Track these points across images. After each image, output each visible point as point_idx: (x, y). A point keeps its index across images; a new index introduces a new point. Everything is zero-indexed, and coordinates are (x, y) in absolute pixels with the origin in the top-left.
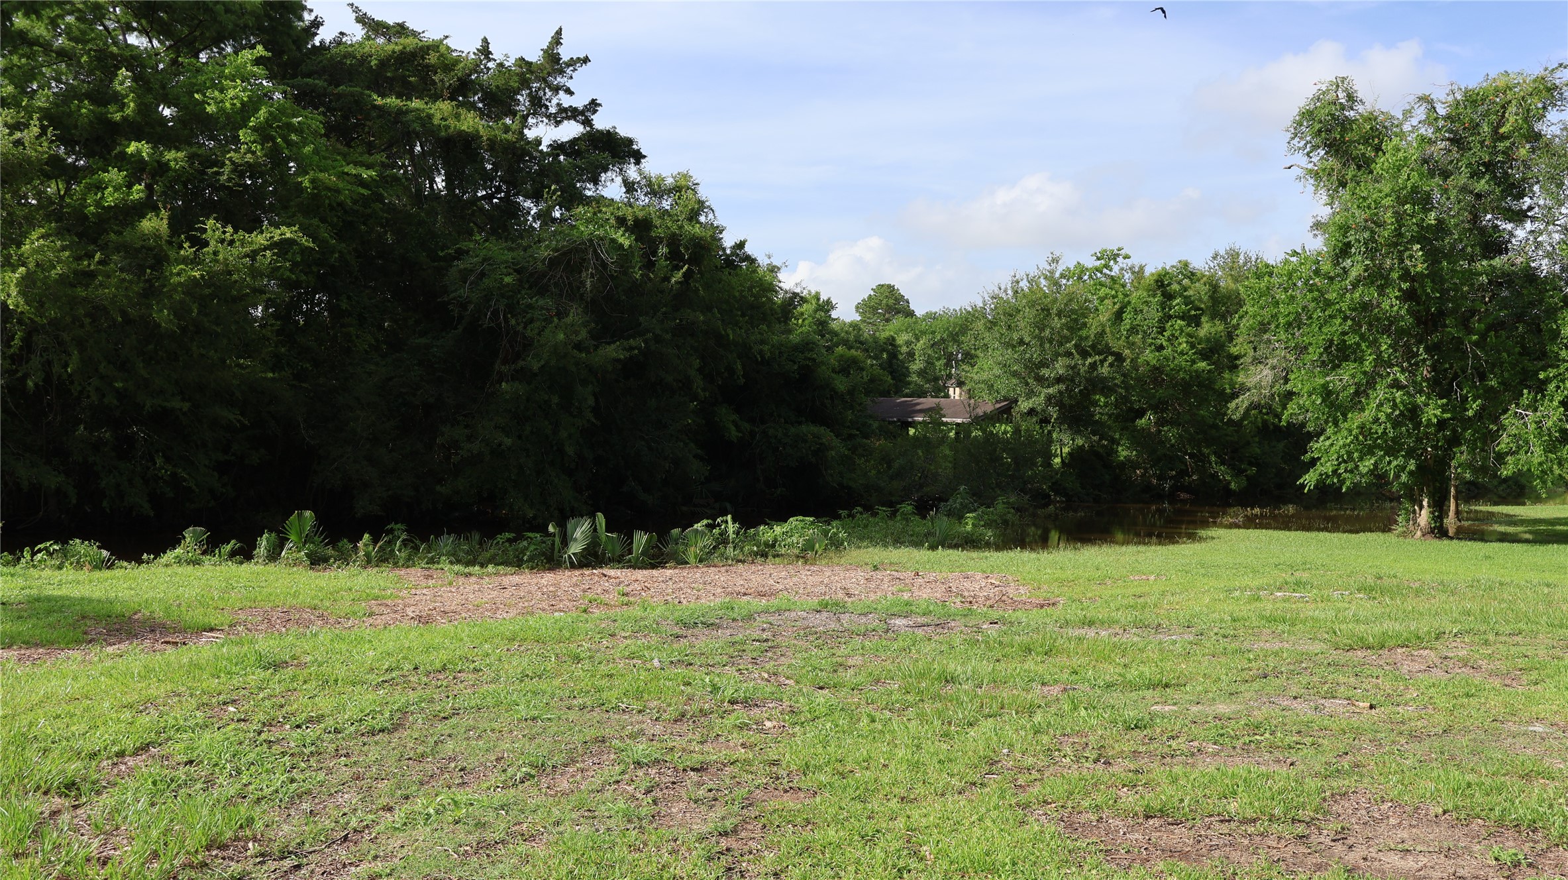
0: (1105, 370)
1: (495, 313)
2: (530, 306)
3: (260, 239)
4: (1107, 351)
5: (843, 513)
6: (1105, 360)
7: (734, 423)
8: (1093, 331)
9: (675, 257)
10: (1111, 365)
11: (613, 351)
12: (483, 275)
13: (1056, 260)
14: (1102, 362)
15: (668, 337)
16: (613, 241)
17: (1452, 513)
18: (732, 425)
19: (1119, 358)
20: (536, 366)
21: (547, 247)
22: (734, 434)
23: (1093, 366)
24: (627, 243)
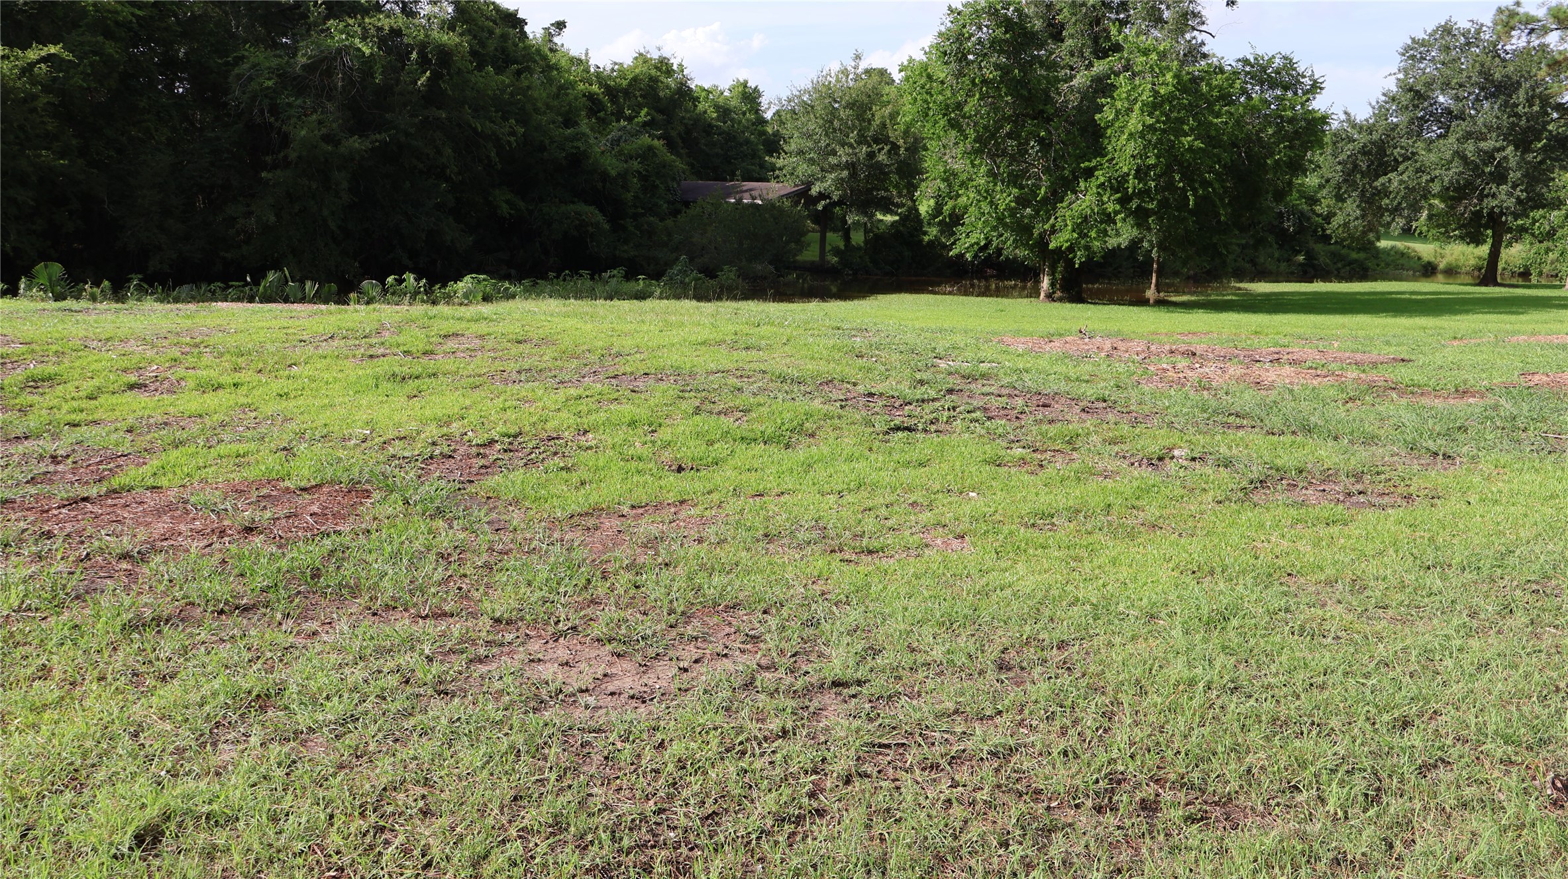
0: (882, 157)
1: (262, 112)
2: (290, 105)
3: (33, 55)
4: (886, 140)
5: (552, 274)
6: (883, 148)
7: (507, 202)
8: (877, 121)
9: (424, 61)
10: (889, 151)
11: (355, 143)
12: (250, 79)
13: (858, 57)
14: (880, 150)
15: (412, 130)
16: (359, 50)
17: (1153, 286)
18: (504, 201)
19: (895, 147)
20: (293, 155)
21: (303, 55)
22: (505, 209)
23: (871, 155)
24: (367, 51)
